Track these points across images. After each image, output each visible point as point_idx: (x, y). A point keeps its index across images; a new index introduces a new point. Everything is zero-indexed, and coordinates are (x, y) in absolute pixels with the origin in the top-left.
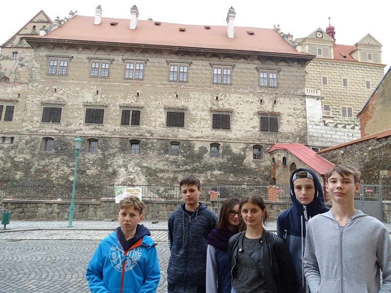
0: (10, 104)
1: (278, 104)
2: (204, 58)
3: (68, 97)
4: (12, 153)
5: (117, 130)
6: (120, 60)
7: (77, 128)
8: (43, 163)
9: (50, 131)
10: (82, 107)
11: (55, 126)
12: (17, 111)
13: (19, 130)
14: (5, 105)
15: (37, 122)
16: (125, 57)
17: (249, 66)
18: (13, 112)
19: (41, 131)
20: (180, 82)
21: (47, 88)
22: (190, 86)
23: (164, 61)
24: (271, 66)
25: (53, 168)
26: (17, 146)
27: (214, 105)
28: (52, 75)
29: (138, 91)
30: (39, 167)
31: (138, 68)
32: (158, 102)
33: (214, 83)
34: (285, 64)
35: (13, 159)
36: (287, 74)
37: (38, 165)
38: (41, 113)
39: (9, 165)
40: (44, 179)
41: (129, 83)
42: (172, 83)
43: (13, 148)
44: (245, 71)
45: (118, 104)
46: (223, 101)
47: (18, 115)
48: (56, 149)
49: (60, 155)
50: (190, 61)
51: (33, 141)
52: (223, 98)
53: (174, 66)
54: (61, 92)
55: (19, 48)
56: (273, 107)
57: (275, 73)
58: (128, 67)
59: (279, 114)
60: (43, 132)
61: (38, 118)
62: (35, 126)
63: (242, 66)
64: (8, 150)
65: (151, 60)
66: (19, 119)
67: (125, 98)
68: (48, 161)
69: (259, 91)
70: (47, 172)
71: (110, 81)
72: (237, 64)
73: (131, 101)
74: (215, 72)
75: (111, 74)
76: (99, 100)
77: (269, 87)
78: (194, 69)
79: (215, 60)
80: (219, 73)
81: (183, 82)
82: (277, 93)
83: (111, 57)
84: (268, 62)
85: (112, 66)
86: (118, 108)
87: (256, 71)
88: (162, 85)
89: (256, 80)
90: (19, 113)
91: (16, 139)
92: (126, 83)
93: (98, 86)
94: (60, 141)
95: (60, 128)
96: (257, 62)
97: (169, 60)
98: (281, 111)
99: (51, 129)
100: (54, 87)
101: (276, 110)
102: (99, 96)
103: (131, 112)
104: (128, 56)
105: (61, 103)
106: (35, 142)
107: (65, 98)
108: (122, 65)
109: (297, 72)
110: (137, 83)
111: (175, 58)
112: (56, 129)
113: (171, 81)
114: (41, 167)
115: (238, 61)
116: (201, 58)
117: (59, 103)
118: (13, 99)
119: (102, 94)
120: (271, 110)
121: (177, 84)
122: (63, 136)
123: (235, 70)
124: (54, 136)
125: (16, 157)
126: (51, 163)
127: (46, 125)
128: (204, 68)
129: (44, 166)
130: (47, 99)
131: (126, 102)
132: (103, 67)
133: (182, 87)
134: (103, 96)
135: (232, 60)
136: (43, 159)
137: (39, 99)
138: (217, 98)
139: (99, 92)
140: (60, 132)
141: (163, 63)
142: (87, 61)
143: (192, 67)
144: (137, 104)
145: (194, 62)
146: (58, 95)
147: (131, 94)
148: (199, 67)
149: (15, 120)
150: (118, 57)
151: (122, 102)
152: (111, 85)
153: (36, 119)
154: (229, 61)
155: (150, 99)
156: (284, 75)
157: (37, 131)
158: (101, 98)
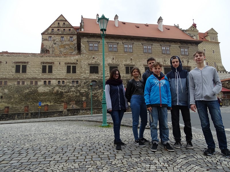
0: (74, 65)
1: (189, 63)
2: (158, 42)
3: (100, 61)
4: (79, 88)
5: (124, 76)
6: (121, 43)
7: (107, 76)
8: (94, 92)
9: (94, 77)
10: (107, 65)
11: (96, 75)
12: (77, 68)
13: (80, 78)
14: (72, 66)
15: (88, 73)
16: (123, 42)
17: (176, 46)
18: (76, 69)
19: (90, 78)
20: (149, 53)
21: (90, 57)
22: (153, 55)
23: (140, 43)
24: (185, 46)
25: (99, 95)
26: (80, 85)
27: (164, 63)
28: (92, 50)
29: (131, 58)
30: (92, 95)
31: (130, 47)
32: (140, 63)
33: (163, 54)
34: (191, 45)
35: (79, 91)
36: (192, 49)
37: (92, 93)
38: (89, 69)
39: (78, 94)
40: (96, 100)
41: (127, 54)
42: (145, 54)
43: (79, 86)
44: (175, 48)
45: (123, 64)
46: (168, 62)
47: (79, 70)
48: (99, 86)
49: (101, 89)
50: (152, 43)
51: (87, 82)
52: (167, 60)
53: (145, 46)
54: (97, 59)
55: (52, 34)
56: (188, 64)
57: (187, 49)
58: (125, 47)
59: (190, 67)
60: (91, 78)
61: (88, 71)
62: (87, 75)
63: (173, 46)
64: (76, 87)
65: (135, 43)
66: (79, 72)
67: (126, 61)
68: (96, 91)
69: (181, 57)
70: (96, 96)
71: (118, 53)
72: (171, 45)
73: (128, 62)
74: (163, 49)
75: (118, 50)
76: (114, 62)
77: (185, 55)
78: (153, 47)
79: (162, 43)
80: (164, 49)
81: (150, 53)
82: (188, 58)
83: (117, 42)
84: (184, 44)
85: (118, 46)
86: (124, 66)
87: (179, 48)
88: (141, 54)
89: (180, 52)
90: (79, 69)
91: (79, 82)
92: (125, 54)
93: (113, 55)
94: (99, 82)
95: (99, 76)
96: (179, 44)
97: (143, 43)
98: (191, 66)
99: (94, 76)
100: (93, 56)
101: (189, 65)
102: (114, 60)
103: (130, 67)
104: (124, 41)
105: (98, 64)
106: (88, 82)
107: (99, 61)
108: (122, 45)
109: (195, 48)
110: (130, 54)
111: (145, 42)
112: (97, 76)
113: (145, 53)
114: (93, 94)
115: (172, 43)
116: (156, 42)
117: (97, 64)
118: (75, 63)
119: (115, 59)
120: (187, 65)
121: (147, 54)
122: (101, 79)
123: (171, 47)
124: (97, 80)
125: (81, 90)
126: (98, 92)
127: (92, 75)
128: (158, 47)
129: (94, 94)
130: (91, 62)
131: (127, 63)
132: (114, 46)
133: (150, 55)
134: (116, 60)
135: (169, 43)
136: (94, 91)
137: (87, 62)
138: (165, 60)
139: (114, 58)
140: (99, 78)
141: (140, 44)
142: (106, 43)
143: (153, 46)
144: (131, 64)
145: (153, 44)
146: (96, 60)
147: (128, 59)
148: (156, 46)
149: (77, 73)
150: (120, 42)
151: (125, 63)
152: (119, 55)
153: (87, 72)
154: (168, 43)
155: (137, 61)
156: (191, 50)
157: (88, 78)
158: (115, 61)
